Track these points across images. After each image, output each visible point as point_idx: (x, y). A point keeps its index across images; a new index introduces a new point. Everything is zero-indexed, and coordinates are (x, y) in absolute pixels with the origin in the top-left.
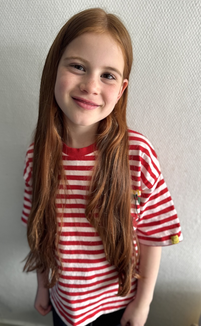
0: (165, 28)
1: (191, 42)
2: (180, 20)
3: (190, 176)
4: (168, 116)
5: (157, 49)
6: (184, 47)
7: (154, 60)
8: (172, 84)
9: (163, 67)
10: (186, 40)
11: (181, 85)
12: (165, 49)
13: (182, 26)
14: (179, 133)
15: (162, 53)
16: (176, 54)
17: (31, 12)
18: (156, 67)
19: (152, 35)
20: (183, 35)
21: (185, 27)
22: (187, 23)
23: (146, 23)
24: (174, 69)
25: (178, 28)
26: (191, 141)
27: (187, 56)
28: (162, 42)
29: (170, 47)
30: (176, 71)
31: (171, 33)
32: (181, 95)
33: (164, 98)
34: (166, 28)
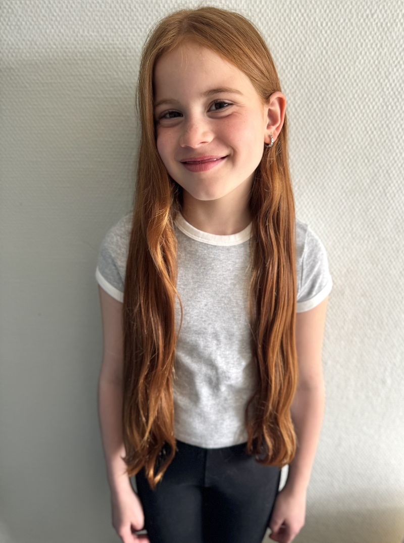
0: (322, 52)
1: (365, 76)
2: (347, 40)
3: (371, 304)
4: (330, 200)
5: (309, 87)
6: (355, 84)
7: (306, 106)
8: (336, 146)
9: (321, 117)
10: (358, 73)
11: (352, 147)
12: (324, 88)
13: (351, 50)
14: (350, 229)
15: (318, 94)
16: (342, 96)
17: (88, 24)
18: (309, 117)
19: (302, 64)
20: (352, 65)
21: (356, 52)
22: (359, 45)
23: (291, 44)
24: (339, 121)
25: (344, 53)
26: (370, 242)
27: (360, 99)
28: (317, 76)
29: (331, 84)
30: (343, 125)
31: (333, 61)
32: (352, 165)
33: (322, 171)
34: (324, 52)
